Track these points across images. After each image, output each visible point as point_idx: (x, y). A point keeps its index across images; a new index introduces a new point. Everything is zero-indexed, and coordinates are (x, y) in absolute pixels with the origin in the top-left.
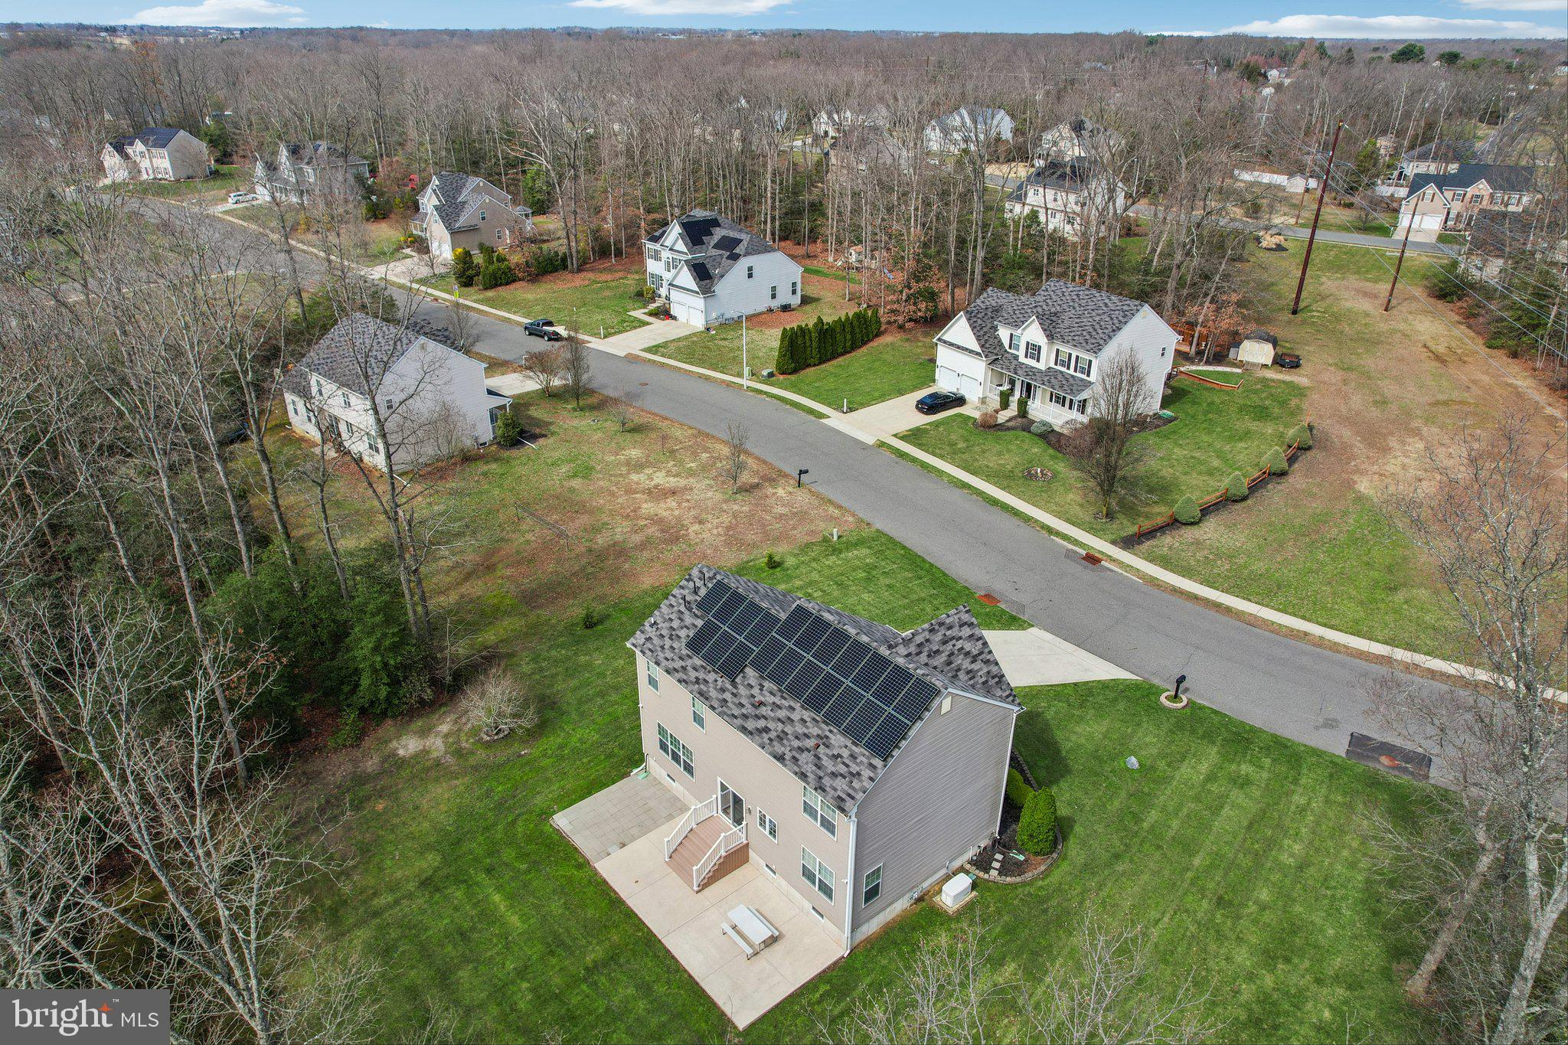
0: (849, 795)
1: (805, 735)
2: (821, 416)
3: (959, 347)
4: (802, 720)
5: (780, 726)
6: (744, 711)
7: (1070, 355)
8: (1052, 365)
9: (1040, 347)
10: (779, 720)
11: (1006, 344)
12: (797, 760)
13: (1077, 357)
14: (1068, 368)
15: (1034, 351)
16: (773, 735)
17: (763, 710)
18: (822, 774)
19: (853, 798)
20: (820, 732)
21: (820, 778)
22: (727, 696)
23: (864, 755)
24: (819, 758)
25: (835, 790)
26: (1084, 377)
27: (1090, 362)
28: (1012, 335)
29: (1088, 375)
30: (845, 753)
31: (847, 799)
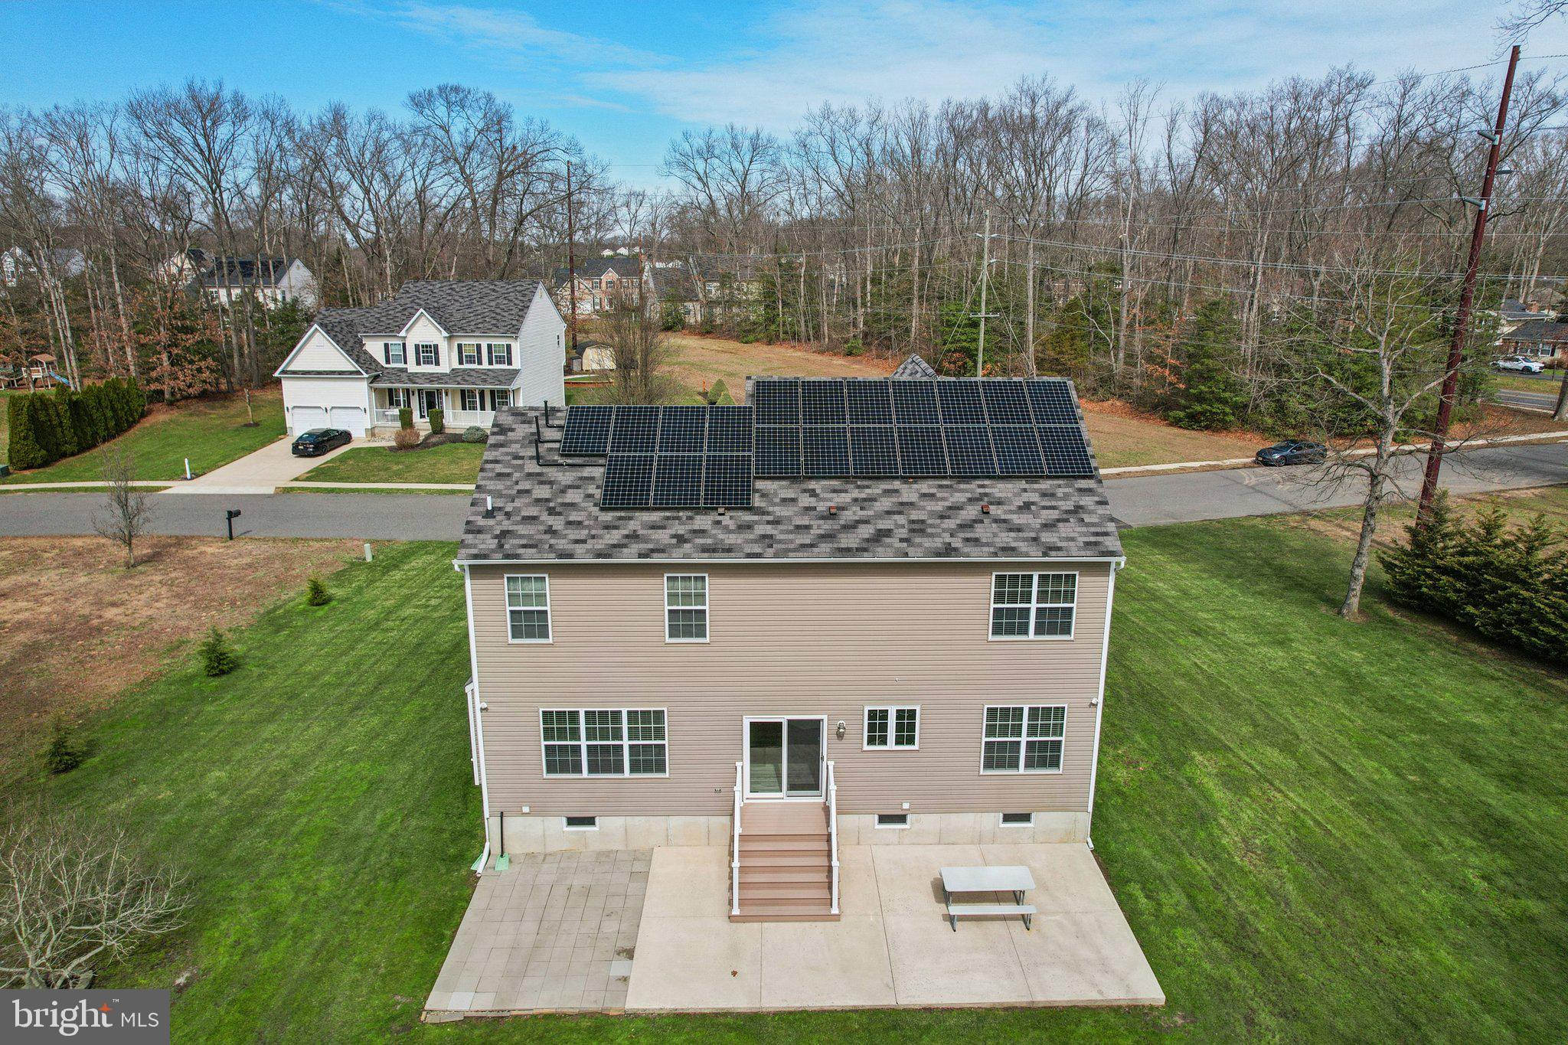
0: (1097, 534)
1: (950, 508)
2: (159, 489)
3: (319, 373)
4: (925, 495)
5: (901, 519)
6: (815, 531)
7: (479, 347)
8: (456, 365)
9: (436, 347)
10: (888, 513)
11: (381, 360)
12: (977, 540)
13: (489, 346)
14: (480, 363)
15: (427, 353)
16: (903, 533)
17: (848, 516)
18: (1033, 535)
19: (1106, 534)
20: (969, 495)
21: (1035, 539)
22: (761, 529)
23: (1060, 486)
24: (1005, 521)
25: (1073, 539)
26: (505, 366)
27: (509, 347)
28: (386, 346)
29: (510, 363)
30: (1034, 497)
31: (1100, 539)
